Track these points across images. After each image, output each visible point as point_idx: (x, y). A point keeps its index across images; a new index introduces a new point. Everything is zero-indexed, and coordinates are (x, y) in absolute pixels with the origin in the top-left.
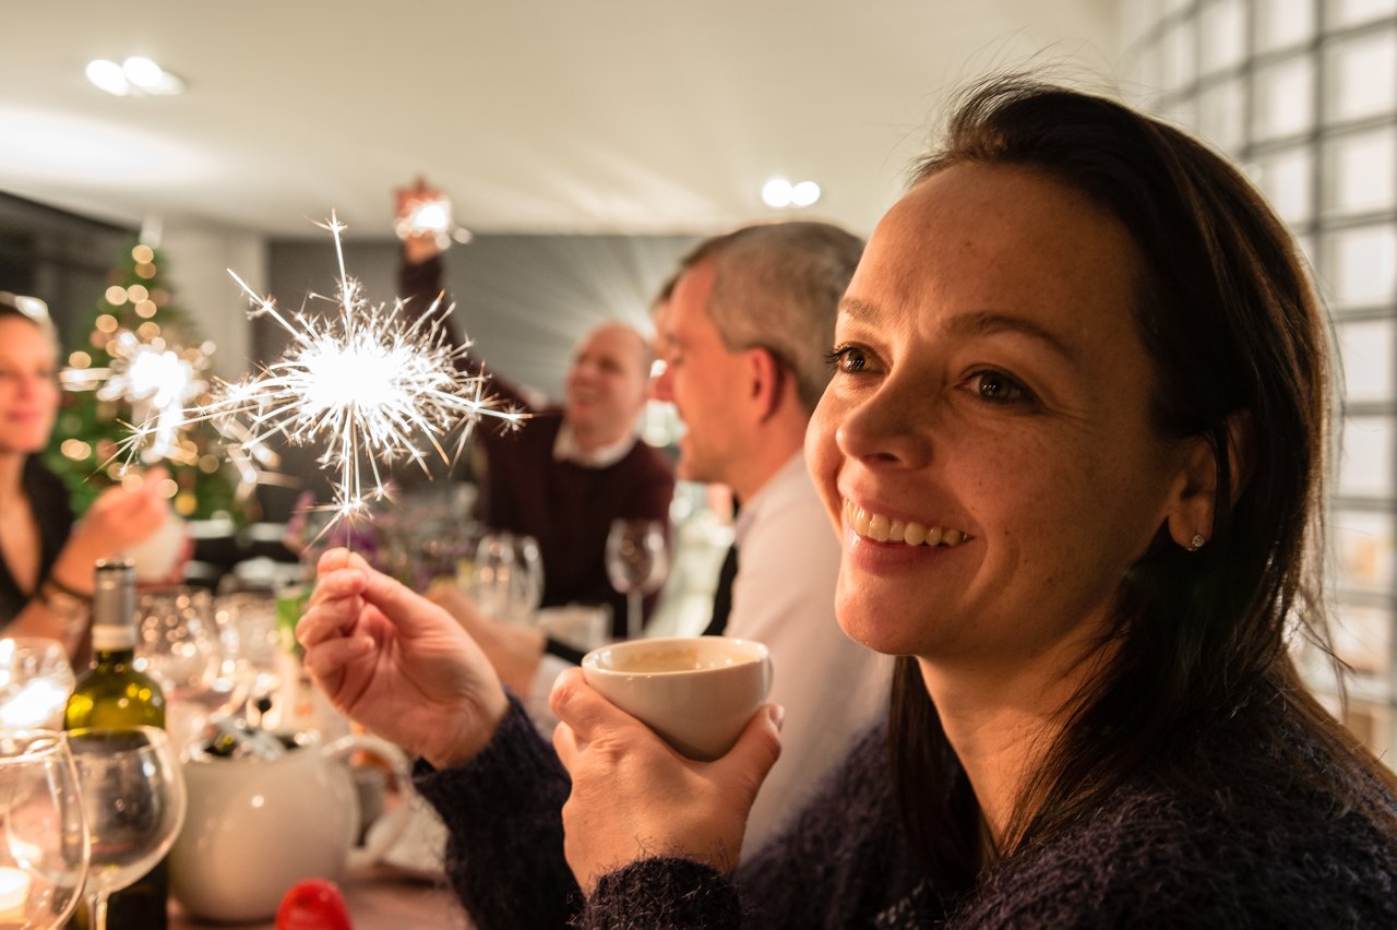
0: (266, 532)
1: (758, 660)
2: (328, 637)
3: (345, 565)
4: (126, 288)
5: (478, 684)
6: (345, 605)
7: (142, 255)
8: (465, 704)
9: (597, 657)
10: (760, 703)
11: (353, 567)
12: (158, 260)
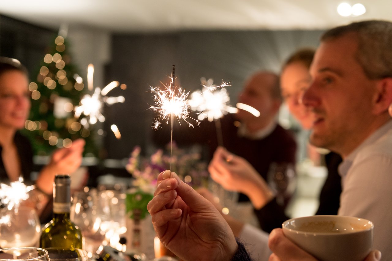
0: (111, 163)
1: (369, 229)
2: (161, 210)
3: (169, 177)
4: (53, 55)
5: (225, 235)
6: (168, 194)
7: (59, 41)
8: (219, 244)
9: (288, 223)
10: (370, 250)
11: (173, 178)
12: (66, 43)
